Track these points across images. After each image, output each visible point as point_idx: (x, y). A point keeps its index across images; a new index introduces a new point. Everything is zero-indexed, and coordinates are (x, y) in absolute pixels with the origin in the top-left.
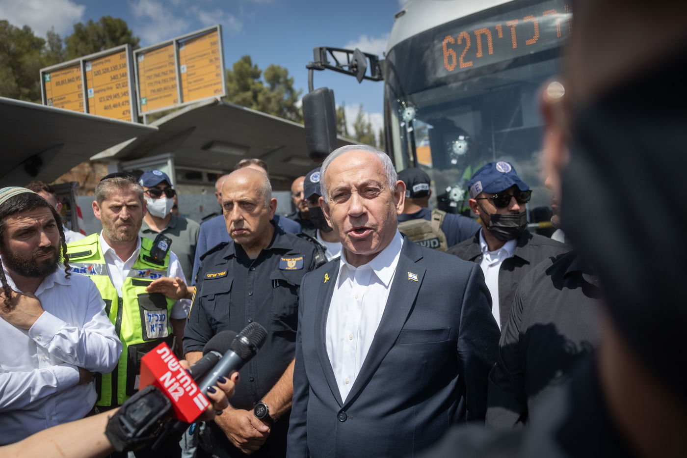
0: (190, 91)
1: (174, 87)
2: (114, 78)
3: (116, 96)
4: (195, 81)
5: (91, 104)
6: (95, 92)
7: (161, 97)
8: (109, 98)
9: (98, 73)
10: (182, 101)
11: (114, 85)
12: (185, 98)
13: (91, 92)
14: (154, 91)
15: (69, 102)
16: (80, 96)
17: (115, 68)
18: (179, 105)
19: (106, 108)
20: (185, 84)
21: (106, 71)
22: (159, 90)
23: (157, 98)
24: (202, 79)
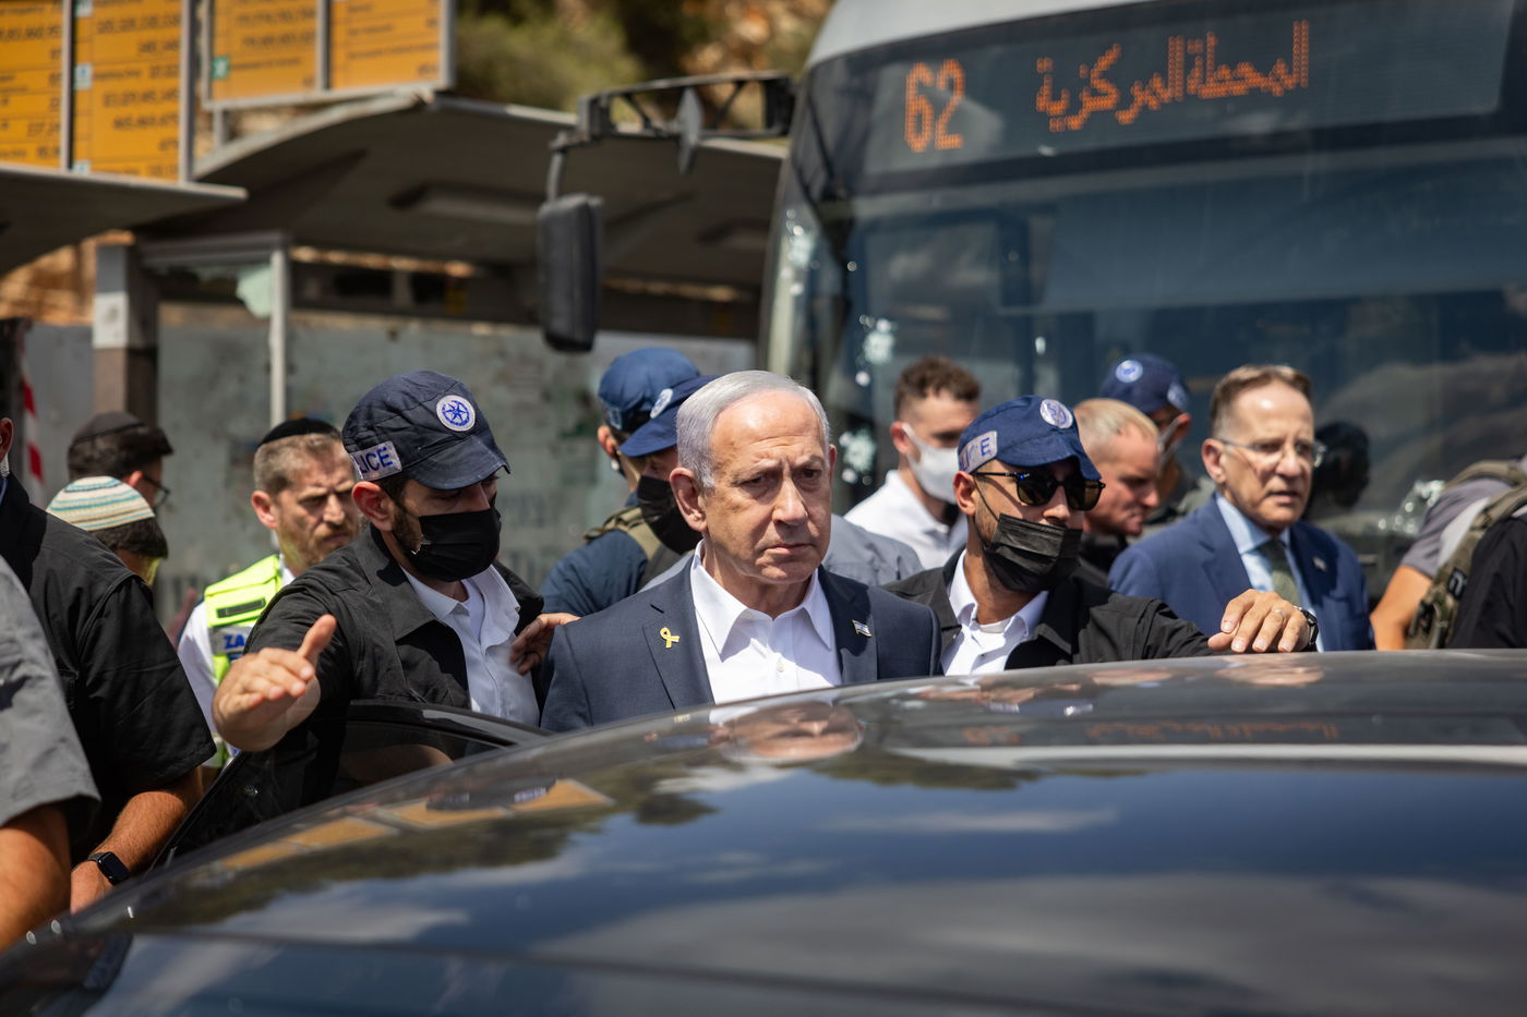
0: (352, 56)
1: (308, 37)
2: (148, 47)
3: (148, 96)
4: (372, 30)
5: (81, 105)
6: (97, 77)
7: (269, 64)
8: (129, 98)
9: (106, 27)
10: (328, 85)
11: (144, 67)
12: (338, 76)
13: (84, 71)
14: (250, 41)
15: (23, 90)
16: (55, 78)
17: (152, 22)
18: (318, 94)
19: (119, 124)
20: (340, 34)
21: (129, 24)
22: (267, 41)
23: (255, 66)
24: (387, 28)
